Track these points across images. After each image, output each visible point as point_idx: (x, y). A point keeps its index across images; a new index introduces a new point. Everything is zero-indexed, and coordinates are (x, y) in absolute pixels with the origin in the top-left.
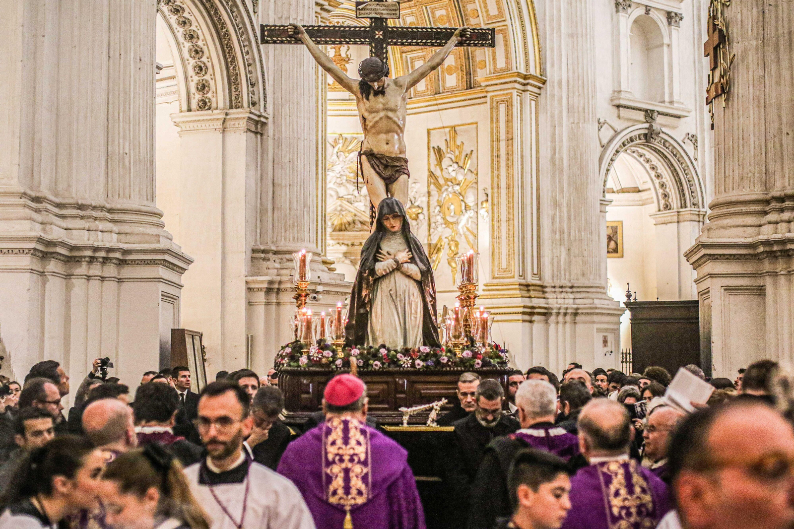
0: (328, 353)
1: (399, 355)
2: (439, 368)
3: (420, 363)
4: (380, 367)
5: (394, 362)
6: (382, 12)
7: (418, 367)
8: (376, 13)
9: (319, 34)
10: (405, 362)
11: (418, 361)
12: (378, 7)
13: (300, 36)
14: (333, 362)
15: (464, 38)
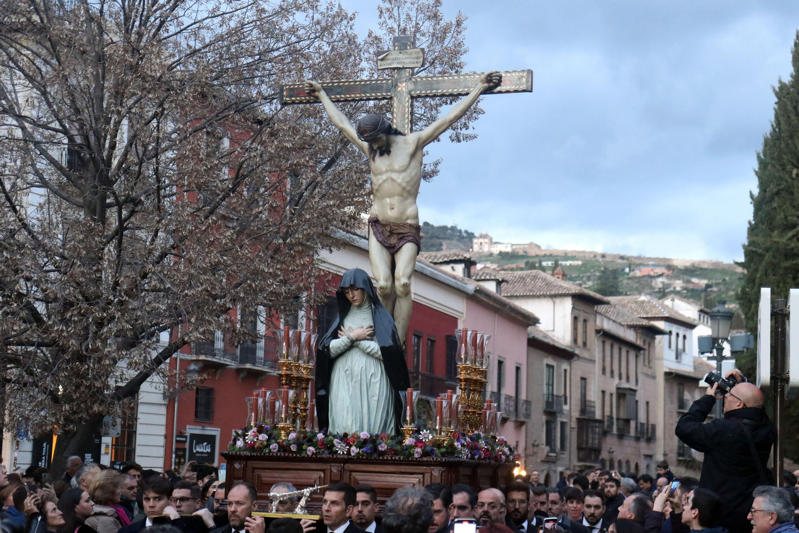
0: (263, 437)
1: (336, 441)
2: (375, 456)
3: (354, 450)
4: (313, 453)
5: (330, 447)
6: (405, 61)
7: (352, 454)
8: (399, 63)
9: (339, 90)
10: (340, 448)
11: (353, 448)
12: (401, 56)
13: (317, 93)
14: (268, 446)
15: (491, 84)
